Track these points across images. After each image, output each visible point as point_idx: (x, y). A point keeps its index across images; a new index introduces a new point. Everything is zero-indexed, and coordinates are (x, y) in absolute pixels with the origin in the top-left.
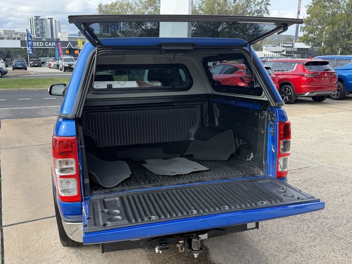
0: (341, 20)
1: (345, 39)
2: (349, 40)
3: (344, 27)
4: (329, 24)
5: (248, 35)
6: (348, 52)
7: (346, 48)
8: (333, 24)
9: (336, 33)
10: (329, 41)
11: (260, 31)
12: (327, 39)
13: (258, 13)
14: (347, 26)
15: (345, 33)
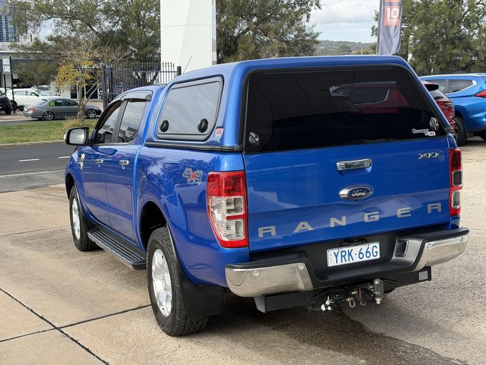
0: (439, 14)
1: (448, 47)
2: (453, 48)
3: (445, 26)
4: (420, 22)
5: (287, 42)
6: (454, 69)
7: (451, 61)
8: (425, 20)
9: (432, 35)
10: (422, 50)
11: (307, 35)
12: (419, 47)
13: (301, 5)
14: (449, 24)
15: (447, 36)
